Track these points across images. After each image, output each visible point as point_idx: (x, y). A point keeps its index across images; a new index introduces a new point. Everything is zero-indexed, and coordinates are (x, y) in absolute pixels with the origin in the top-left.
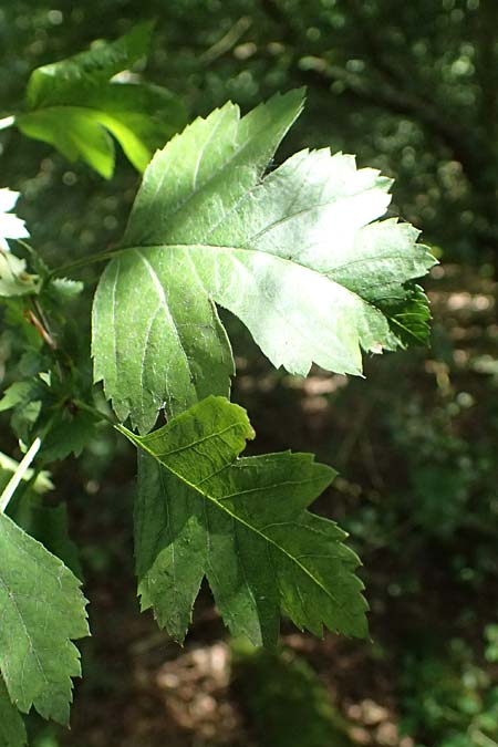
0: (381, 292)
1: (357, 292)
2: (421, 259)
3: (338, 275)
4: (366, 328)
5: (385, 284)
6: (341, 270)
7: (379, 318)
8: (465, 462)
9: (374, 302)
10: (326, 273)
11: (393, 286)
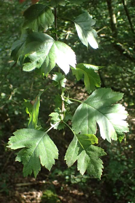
0: (118, 131)
1: (115, 129)
2: (127, 130)
3: (114, 126)
4: (113, 135)
5: (120, 130)
6: (115, 125)
7: (116, 135)
8: (125, 163)
9: (117, 132)
10: (112, 124)
11: (121, 132)
